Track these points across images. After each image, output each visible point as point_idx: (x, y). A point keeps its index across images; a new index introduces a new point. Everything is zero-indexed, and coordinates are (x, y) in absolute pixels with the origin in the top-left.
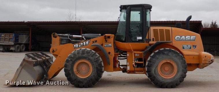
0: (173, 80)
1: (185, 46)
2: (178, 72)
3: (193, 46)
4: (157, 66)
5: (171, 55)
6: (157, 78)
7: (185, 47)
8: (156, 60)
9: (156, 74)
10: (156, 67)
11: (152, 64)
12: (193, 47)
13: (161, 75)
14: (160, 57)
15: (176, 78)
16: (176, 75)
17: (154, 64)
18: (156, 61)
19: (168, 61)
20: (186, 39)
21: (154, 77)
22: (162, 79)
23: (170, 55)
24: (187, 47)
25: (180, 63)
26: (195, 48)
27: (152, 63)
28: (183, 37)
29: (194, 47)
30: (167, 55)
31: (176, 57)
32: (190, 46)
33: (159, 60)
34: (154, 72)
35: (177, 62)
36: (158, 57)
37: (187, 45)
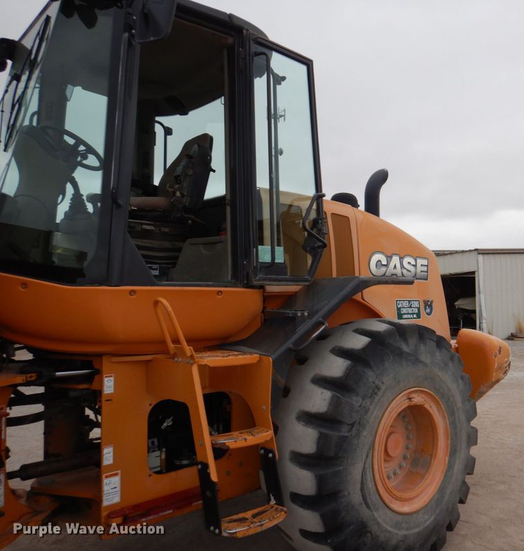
0: (437, 511)
1: (404, 304)
3: (426, 304)
4: (372, 446)
5: (428, 360)
7: (405, 311)
8: (368, 402)
9: (368, 507)
10: (367, 456)
11: (344, 439)
12: (425, 309)
14: (385, 379)
15: (448, 492)
17: (358, 435)
18: (366, 412)
19: (418, 398)
20: (405, 271)
22: (397, 525)
23: (423, 357)
24: (410, 311)
26: (431, 312)
27: (344, 431)
28: (396, 260)
29: (428, 310)
32: (416, 304)
33: (379, 400)
34: (360, 492)
35: (449, 399)
36: (377, 382)
37: (409, 301)
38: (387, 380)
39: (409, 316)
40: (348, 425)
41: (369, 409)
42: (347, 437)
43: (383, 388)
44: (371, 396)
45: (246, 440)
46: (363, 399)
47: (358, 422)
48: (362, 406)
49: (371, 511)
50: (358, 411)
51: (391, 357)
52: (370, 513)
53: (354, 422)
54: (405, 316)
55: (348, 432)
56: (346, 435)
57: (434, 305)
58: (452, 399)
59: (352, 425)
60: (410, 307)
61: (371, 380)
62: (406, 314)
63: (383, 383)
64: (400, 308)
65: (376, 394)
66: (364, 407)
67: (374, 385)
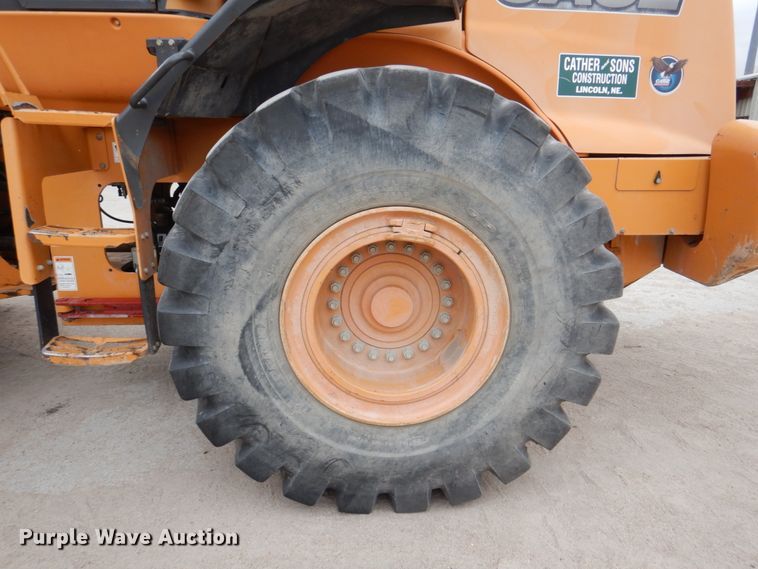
0: (450, 441)
1: (586, 64)
2: (515, 351)
3: (659, 67)
4: (275, 292)
5: (446, 152)
6: (273, 424)
7: (584, 78)
8: (257, 213)
9: (258, 388)
10: (260, 307)
11: (203, 267)
12: (654, 78)
13: (318, 387)
14: (305, 176)
15: (487, 417)
16: (486, 385)
17: (232, 266)
18: (253, 229)
19: (412, 231)
21: (246, 418)
22: (333, 433)
23: (429, 146)
24: (601, 78)
25: (544, 253)
26: (673, 85)
27: (205, 255)
29: (664, 80)
30: (403, 145)
31: (509, 170)
32: (627, 66)
33: (287, 215)
34: (237, 359)
35: (512, 245)
36: (283, 179)
37: (603, 60)
38: (310, 179)
39: (597, 90)
40: (213, 245)
41: (258, 226)
42: (210, 265)
43: (298, 192)
44: (264, 204)
45: (66, 238)
46: (247, 206)
47: (232, 242)
48: (243, 217)
49: (266, 395)
50: (233, 226)
51: (331, 135)
52: (262, 397)
53: (225, 244)
54: (585, 89)
55: (213, 257)
56: (208, 261)
57: (685, 70)
58: (522, 248)
59: (221, 247)
60: (607, 70)
61: (269, 172)
62: (586, 85)
63: (298, 182)
64: (570, 73)
65: (277, 200)
66: (248, 221)
67: (275, 183)
